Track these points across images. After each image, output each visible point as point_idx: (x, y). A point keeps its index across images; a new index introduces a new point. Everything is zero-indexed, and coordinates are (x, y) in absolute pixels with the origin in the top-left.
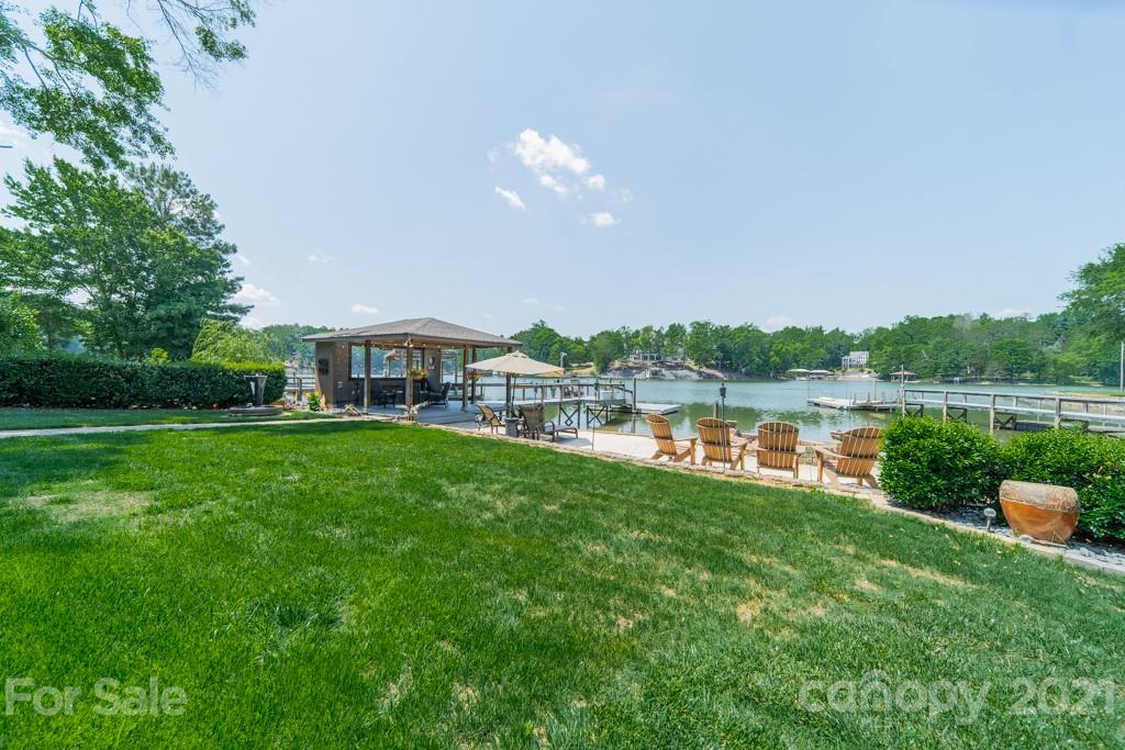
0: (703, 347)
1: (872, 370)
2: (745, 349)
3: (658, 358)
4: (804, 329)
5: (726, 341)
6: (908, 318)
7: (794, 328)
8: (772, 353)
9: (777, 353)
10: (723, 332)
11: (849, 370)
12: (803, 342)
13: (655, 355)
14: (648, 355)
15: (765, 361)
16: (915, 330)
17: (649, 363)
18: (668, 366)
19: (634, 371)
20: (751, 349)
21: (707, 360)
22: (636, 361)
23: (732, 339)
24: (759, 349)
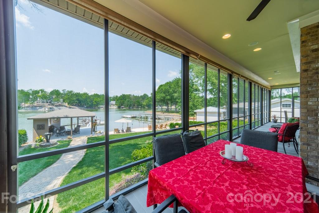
0: (71, 99)
1: (116, 106)
2: (86, 99)
3: (50, 102)
4: (100, 95)
5: (79, 97)
6: (122, 94)
7: (97, 94)
8: (94, 102)
9: (95, 102)
10: (78, 95)
11: (111, 105)
12: (100, 98)
13: (49, 101)
14: (45, 101)
15: (92, 104)
16: (124, 97)
17: (46, 104)
18: (55, 105)
19: (38, 108)
20: (87, 100)
21: (72, 103)
22: (37, 103)
23: (81, 97)
24: (90, 100)
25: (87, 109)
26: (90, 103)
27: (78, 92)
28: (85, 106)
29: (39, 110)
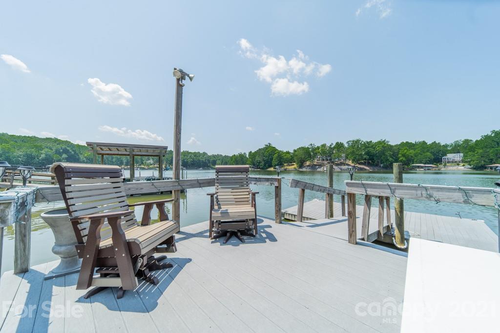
0: (357, 153)
1: (466, 164)
2: (383, 153)
5: (371, 149)
8: (400, 155)
9: (404, 155)
10: (368, 145)
11: (448, 164)
13: (328, 158)
14: (325, 158)
17: (326, 162)
18: (336, 164)
19: (317, 167)
20: (387, 154)
21: (359, 160)
22: (318, 162)
23: (374, 148)
24: (392, 153)
25: (385, 170)
26: (391, 159)
27: (369, 141)
28: (382, 165)
29: (319, 170)
